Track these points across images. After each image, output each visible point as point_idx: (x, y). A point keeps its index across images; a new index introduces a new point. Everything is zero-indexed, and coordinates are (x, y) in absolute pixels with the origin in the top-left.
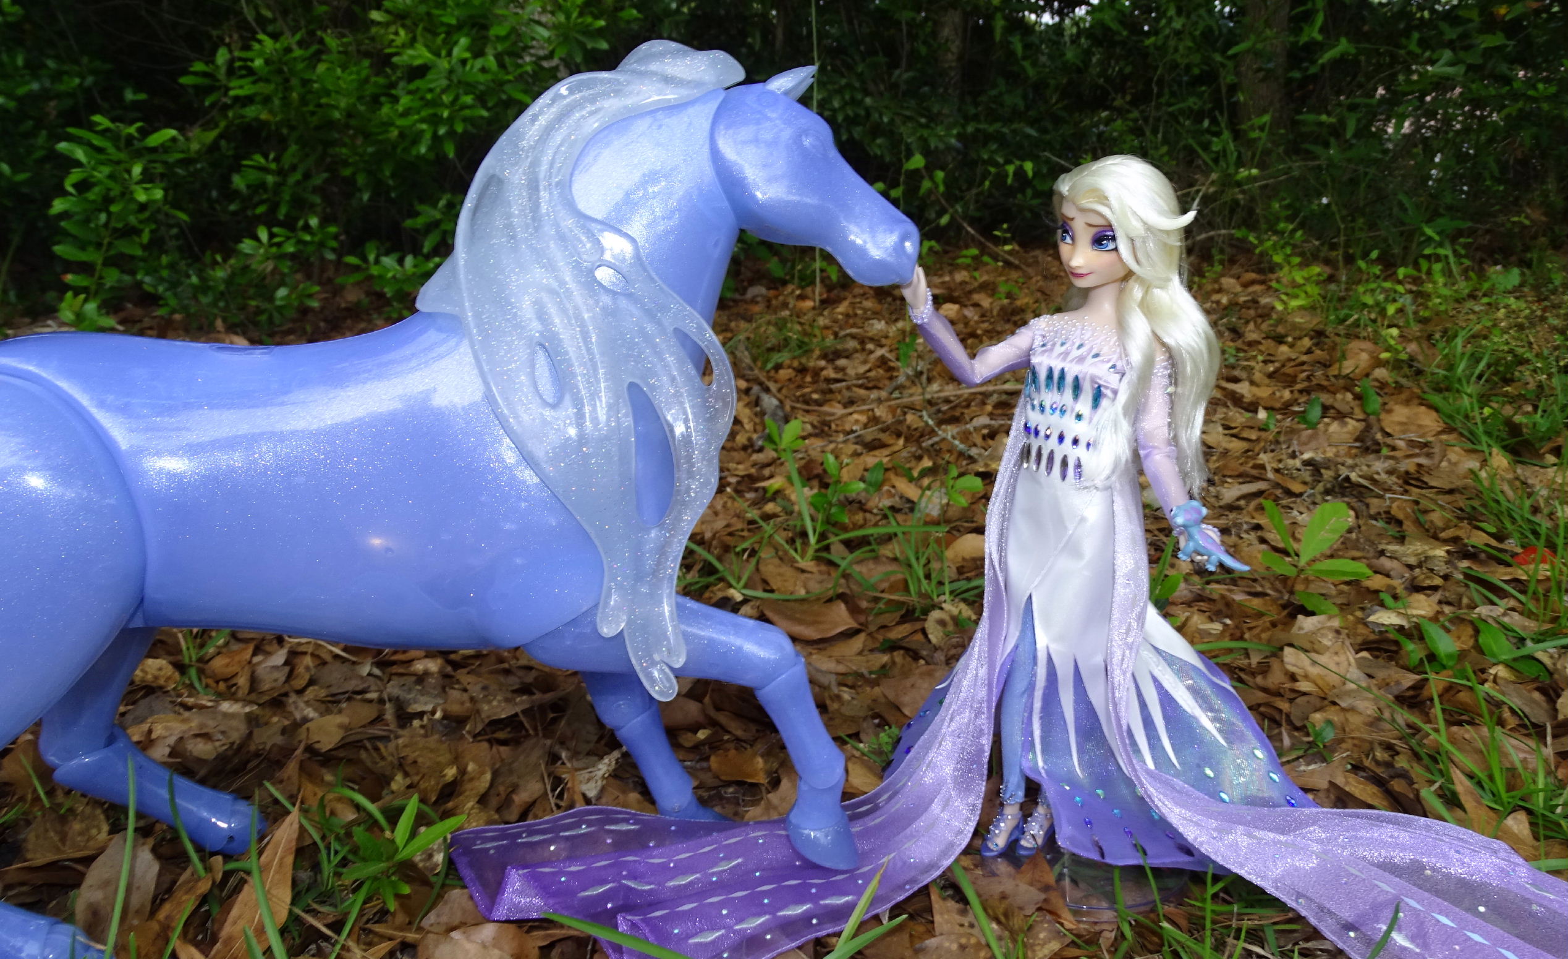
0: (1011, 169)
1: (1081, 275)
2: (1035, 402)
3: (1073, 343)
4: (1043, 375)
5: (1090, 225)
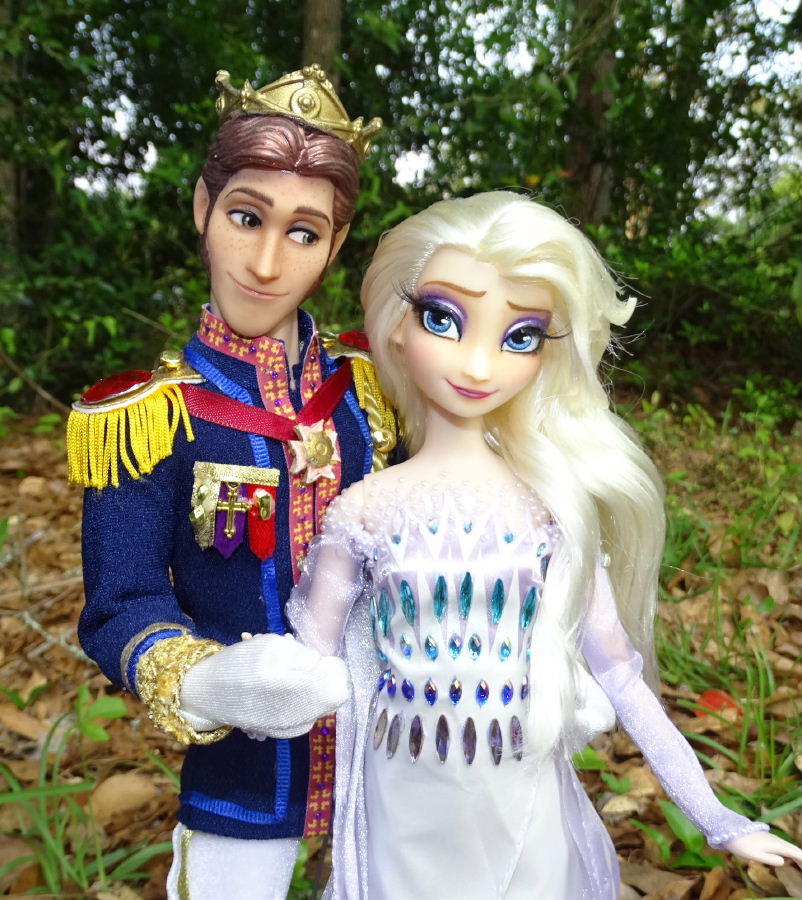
0: (91, 326)
1: (482, 395)
2: (410, 639)
3: (451, 522)
4: (424, 594)
5: (513, 307)
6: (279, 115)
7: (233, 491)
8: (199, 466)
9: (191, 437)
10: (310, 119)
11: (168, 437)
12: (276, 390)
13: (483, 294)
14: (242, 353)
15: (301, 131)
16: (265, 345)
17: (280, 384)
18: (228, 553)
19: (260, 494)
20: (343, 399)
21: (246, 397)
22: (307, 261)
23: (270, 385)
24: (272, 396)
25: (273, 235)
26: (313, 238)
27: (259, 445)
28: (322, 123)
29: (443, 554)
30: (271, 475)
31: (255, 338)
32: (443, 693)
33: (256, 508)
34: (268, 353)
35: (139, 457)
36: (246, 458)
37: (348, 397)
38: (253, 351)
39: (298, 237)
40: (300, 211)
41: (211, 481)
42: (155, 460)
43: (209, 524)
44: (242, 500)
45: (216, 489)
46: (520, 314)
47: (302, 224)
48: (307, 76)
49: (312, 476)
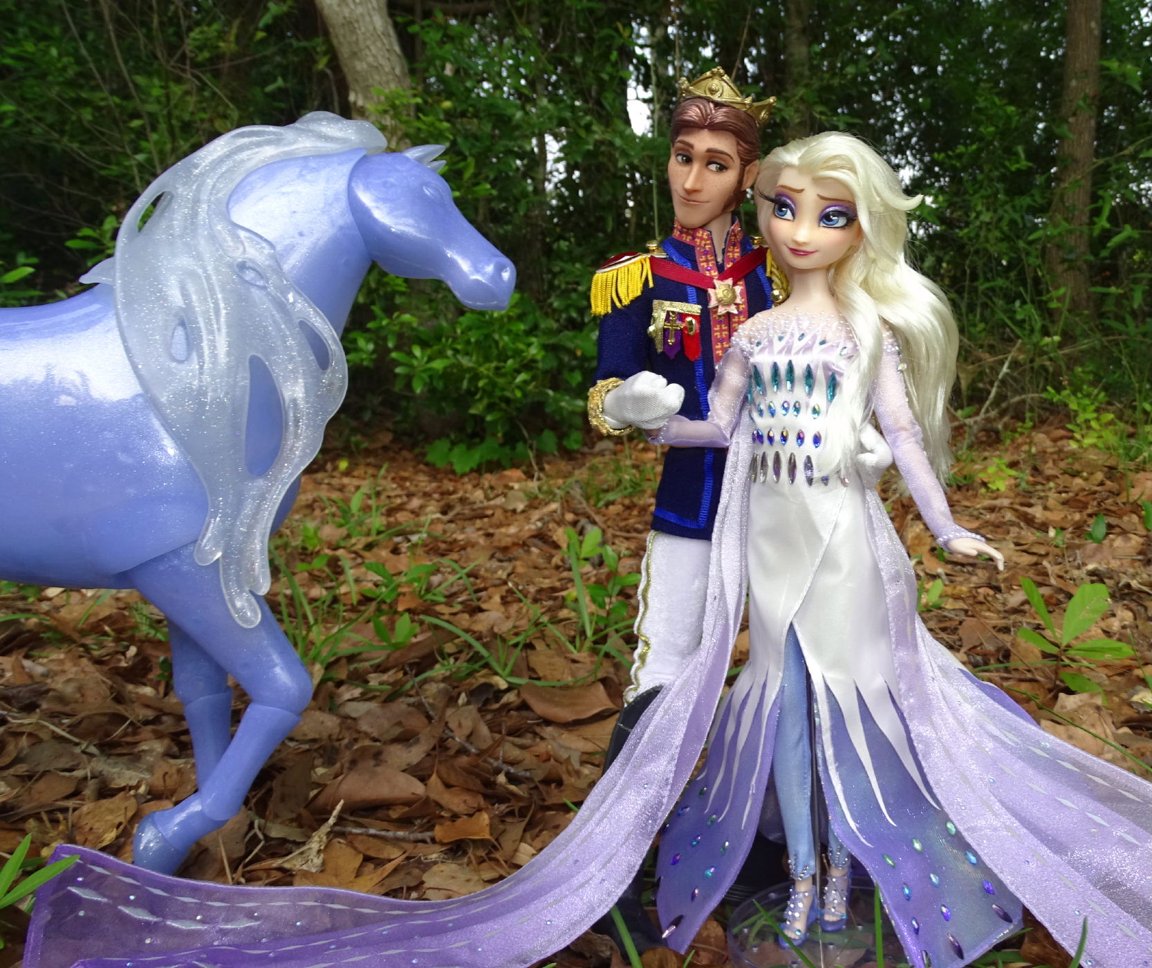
1: (807, 253)
2: (762, 407)
3: (792, 335)
4: (767, 374)
5: (822, 198)
6: (700, 97)
7: (672, 317)
8: (656, 302)
9: (651, 285)
10: (716, 98)
11: (640, 286)
12: (707, 261)
13: (802, 191)
14: (688, 239)
15: (712, 105)
16: (699, 234)
17: (709, 257)
18: (672, 355)
19: (689, 319)
20: (754, 270)
21: (689, 266)
22: (719, 183)
23: (704, 258)
24: (705, 265)
25: (696, 167)
26: (722, 168)
27: (691, 292)
28: (724, 99)
29: (780, 352)
30: (696, 309)
31: (695, 230)
32: (777, 438)
33: (685, 328)
34: (702, 239)
35: (622, 296)
36: (684, 299)
37: (759, 270)
38: (694, 238)
39: (713, 167)
40: (709, 151)
41: (662, 310)
42: (631, 297)
43: (660, 337)
44: (678, 322)
45: (663, 315)
46: (828, 203)
47: (714, 159)
48: (714, 74)
49: (722, 311)
